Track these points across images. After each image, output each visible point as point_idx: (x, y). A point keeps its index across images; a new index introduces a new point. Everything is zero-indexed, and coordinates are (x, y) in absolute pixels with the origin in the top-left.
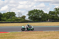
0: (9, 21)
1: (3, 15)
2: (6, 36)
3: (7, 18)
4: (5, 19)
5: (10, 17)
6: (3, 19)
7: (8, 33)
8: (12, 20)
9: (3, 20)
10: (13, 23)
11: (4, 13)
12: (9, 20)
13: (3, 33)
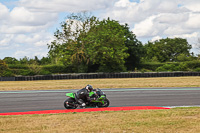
0: (167, 69)
1: (149, 51)
2: (158, 119)
3: (160, 60)
4: (154, 61)
5: (170, 55)
6: (146, 63)
7: (164, 112)
8: (177, 65)
9: (149, 67)
10: (182, 75)
11: (150, 44)
12: (166, 64)
13: (149, 112)
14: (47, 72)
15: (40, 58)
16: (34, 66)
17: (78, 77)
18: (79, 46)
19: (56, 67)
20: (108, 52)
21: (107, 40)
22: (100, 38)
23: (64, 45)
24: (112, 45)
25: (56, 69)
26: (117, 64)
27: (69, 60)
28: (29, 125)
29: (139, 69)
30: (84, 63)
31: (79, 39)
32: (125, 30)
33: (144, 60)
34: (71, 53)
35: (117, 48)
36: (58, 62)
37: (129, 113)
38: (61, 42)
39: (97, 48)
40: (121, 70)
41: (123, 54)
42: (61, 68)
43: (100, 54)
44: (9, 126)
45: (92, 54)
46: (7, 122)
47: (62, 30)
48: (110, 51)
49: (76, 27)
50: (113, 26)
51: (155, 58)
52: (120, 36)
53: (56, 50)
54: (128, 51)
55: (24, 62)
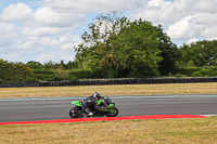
0: (205, 74)
1: (184, 54)
2: (194, 129)
3: (196, 64)
4: (190, 66)
5: (207, 58)
6: (181, 67)
7: (201, 121)
8: (215, 70)
9: (184, 72)
11: (186, 47)
12: (203, 69)
13: (185, 120)
14: (74, 77)
15: (66, 63)
16: (59, 71)
17: (107, 83)
18: (108, 49)
19: (83, 72)
20: (140, 56)
21: (139, 42)
22: (131, 40)
23: (93, 48)
24: (144, 48)
25: (84, 74)
26: (150, 69)
27: (97, 64)
28: (54, 134)
29: (173, 74)
30: (114, 67)
31: (108, 42)
32: (159, 32)
33: (179, 64)
34: (100, 56)
35: (150, 51)
36: (85, 67)
37: (163, 121)
38: (89, 45)
39: (127, 51)
40: (154, 75)
41: (156, 58)
42: (89, 73)
43: (131, 58)
44: (33, 135)
45: (123, 57)
46: (31, 131)
47: (90, 32)
48: (142, 55)
49: (105, 28)
50: (145, 27)
51: (191, 62)
52: (153, 38)
53: (83, 53)
54: (162, 55)
55: (48, 66)
